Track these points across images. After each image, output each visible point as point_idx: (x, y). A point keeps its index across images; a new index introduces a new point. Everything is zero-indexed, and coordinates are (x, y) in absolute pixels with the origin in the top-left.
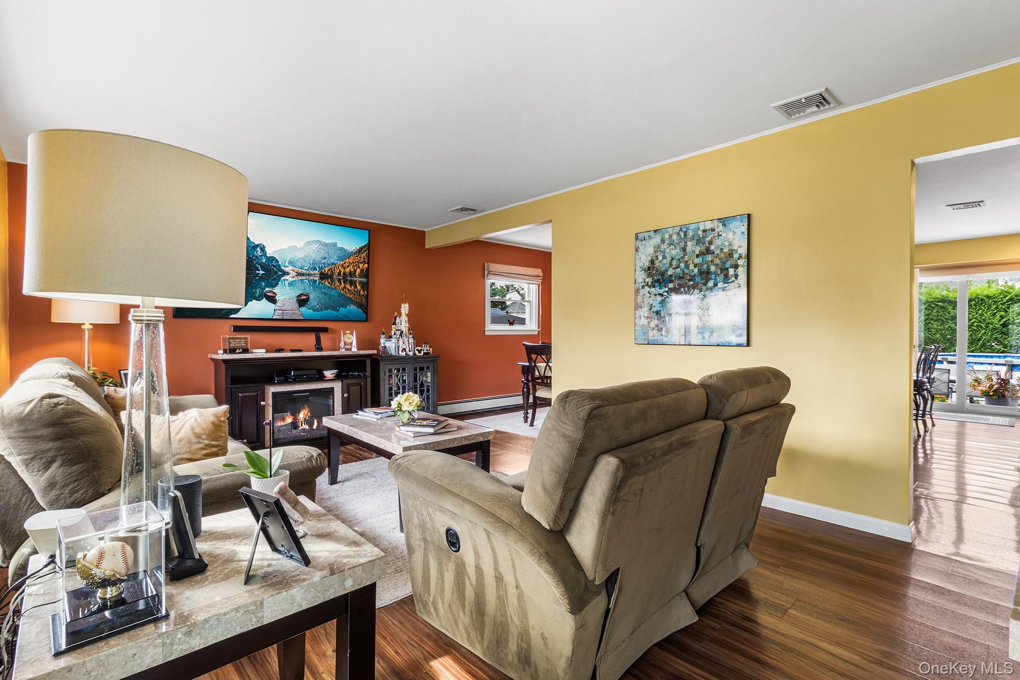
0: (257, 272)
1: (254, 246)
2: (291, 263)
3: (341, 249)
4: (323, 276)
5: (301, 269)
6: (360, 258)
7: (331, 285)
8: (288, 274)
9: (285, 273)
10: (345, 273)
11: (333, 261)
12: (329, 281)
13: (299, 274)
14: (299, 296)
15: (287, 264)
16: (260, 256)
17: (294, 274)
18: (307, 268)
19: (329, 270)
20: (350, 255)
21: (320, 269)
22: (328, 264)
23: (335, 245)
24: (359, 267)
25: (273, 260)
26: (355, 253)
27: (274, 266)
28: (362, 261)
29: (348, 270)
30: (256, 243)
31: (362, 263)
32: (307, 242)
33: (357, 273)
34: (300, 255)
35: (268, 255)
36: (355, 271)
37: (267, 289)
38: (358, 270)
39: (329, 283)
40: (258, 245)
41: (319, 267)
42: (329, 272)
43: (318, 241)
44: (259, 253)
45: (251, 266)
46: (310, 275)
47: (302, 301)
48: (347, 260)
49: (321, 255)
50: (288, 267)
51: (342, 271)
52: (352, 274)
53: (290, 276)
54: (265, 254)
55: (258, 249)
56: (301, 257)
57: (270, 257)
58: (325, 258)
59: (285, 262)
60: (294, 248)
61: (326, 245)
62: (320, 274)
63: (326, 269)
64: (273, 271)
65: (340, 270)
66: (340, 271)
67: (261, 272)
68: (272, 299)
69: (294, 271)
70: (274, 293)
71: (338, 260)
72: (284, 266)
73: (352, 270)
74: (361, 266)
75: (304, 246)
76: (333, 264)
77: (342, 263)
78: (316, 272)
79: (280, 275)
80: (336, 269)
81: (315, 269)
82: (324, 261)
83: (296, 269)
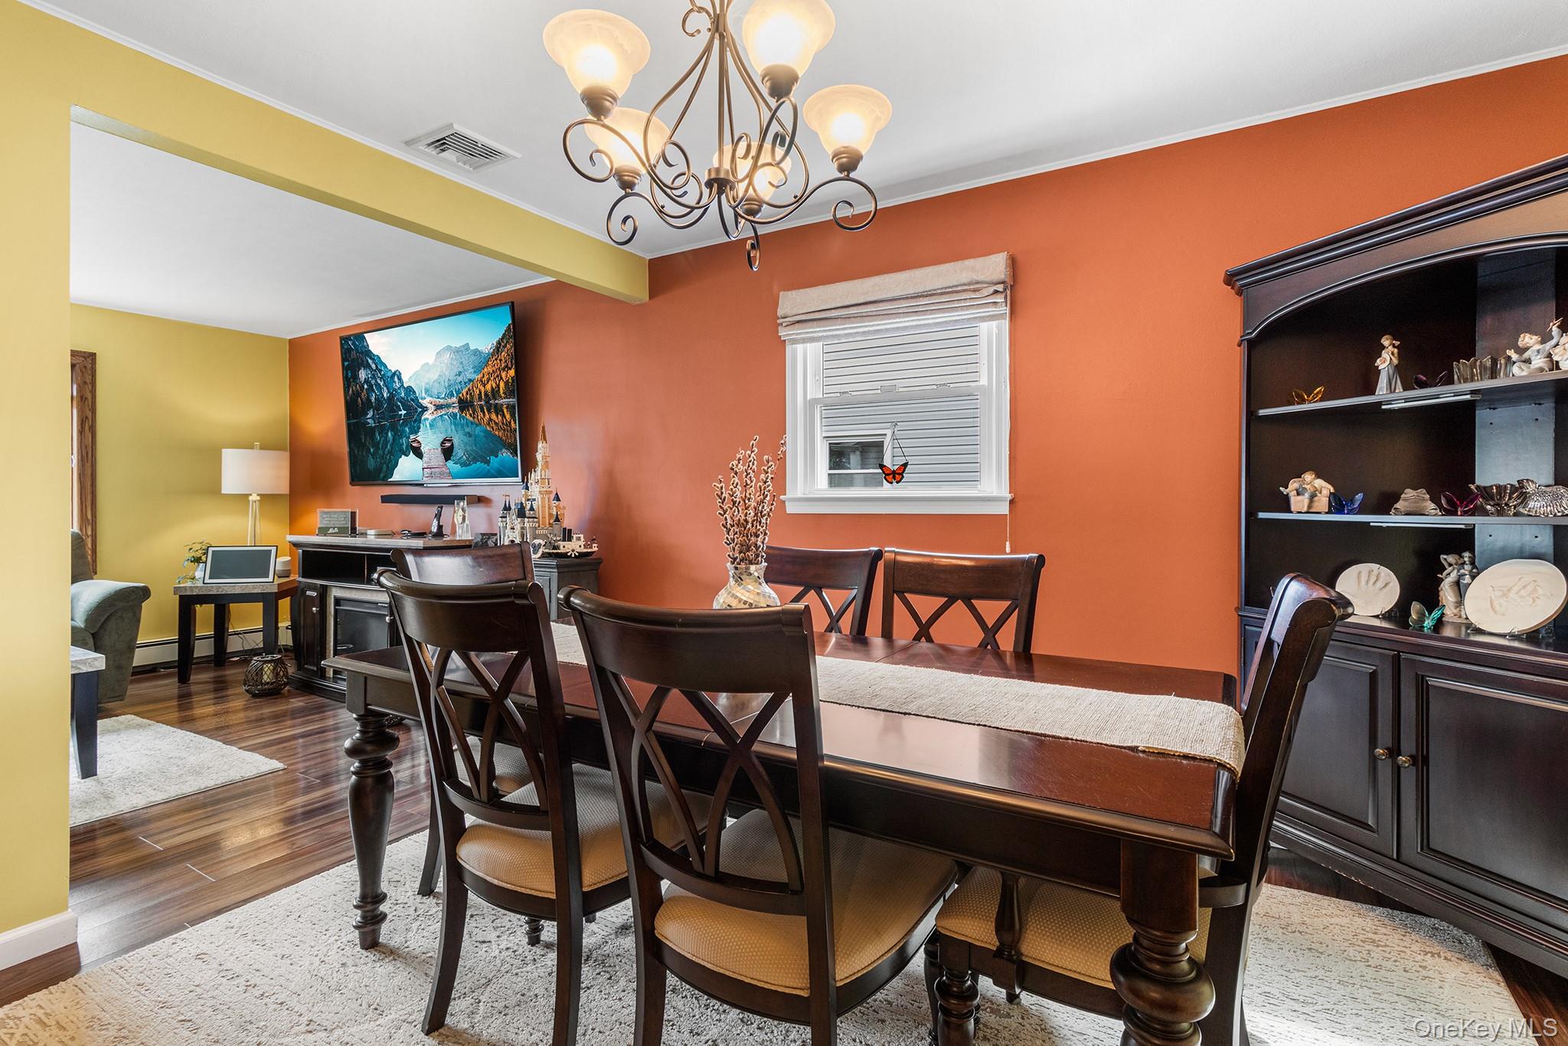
0: (400, 413)
1: (392, 376)
2: (426, 391)
3: (476, 352)
4: (464, 405)
5: (438, 398)
6: (501, 360)
7: (474, 418)
8: (427, 409)
9: (424, 409)
10: (486, 395)
11: (469, 376)
12: (471, 412)
13: (438, 407)
15: (424, 394)
16: (399, 388)
17: (433, 408)
18: (443, 396)
19: (467, 393)
20: (487, 360)
21: (458, 392)
22: (465, 383)
23: (468, 347)
24: (501, 378)
25: (410, 391)
26: (493, 355)
27: (412, 400)
28: (503, 365)
29: (488, 387)
30: (393, 371)
31: (504, 369)
32: (437, 354)
33: (501, 391)
34: (433, 376)
35: (405, 385)
36: (498, 386)
38: (502, 385)
39: (471, 415)
40: (394, 374)
41: (456, 391)
42: (468, 397)
43: (449, 348)
44: (397, 384)
46: (450, 406)
48: (486, 370)
49: (456, 371)
50: (425, 398)
51: (483, 390)
52: (495, 393)
53: (430, 412)
54: (403, 385)
55: (396, 378)
56: (435, 378)
57: (407, 388)
58: (460, 374)
59: (421, 392)
60: (426, 367)
61: (458, 352)
62: (459, 402)
63: (464, 392)
64: (413, 409)
65: (480, 390)
66: (480, 392)
67: (403, 412)
69: (431, 403)
71: (475, 372)
72: (422, 399)
73: (494, 386)
74: (504, 374)
75: (435, 360)
76: (470, 380)
77: (479, 376)
78: (455, 399)
79: (420, 412)
80: (475, 389)
81: (452, 395)
82: (460, 379)
83: (433, 400)
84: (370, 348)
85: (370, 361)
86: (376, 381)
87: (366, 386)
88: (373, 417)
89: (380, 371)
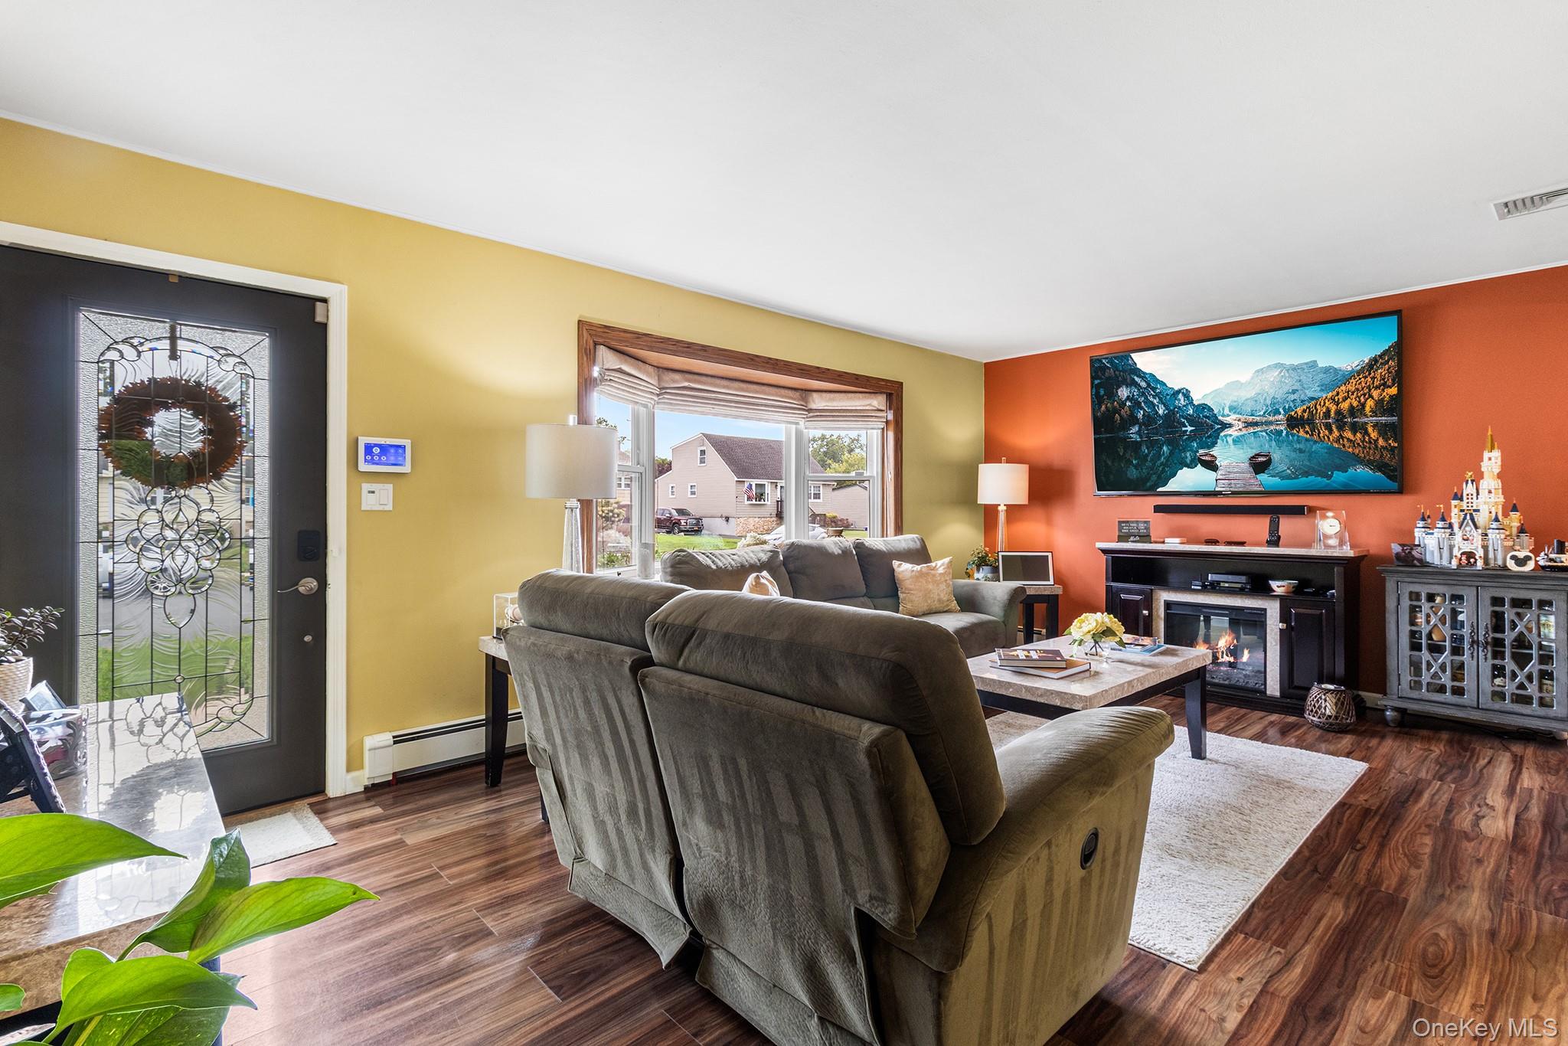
0: (1184, 429)
1: (1174, 394)
2: (1232, 409)
3: (1327, 370)
4: (1293, 422)
5: (1252, 415)
6: (1373, 378)
8: (1230, 426)
9: (1226, 426)
10: (1339, 412)
11: (1310, 394)
12: (1307, 429)
13: (1248, 424)
14: (1253, 457)
15: (1227, 411)
16: (1184, 406)
17: (1241, 425)
18: (1262, 413)
19: (1304, 411)
20: (1347, 378)
21: (1288, 410)
22: (1302, 401)
23: (1314, 364)
24: (1371, 396)
25: (1204, 408)
26: (1359, 373)
27: (1206, 417)
28: (1376, 383)
29: (1345, 406)
30: (1176, 389)
31: (1377, 388)
32: (1258, 371)
33: (1368, 409)
34: (1247, 394)
35: (1196, 403)
36: (1363, 405)
37: (1201, 451)
38: (1370, 403)
39: (1307, 433)
40: (1179, 391)
41: (1284, 409)
42: (1306, 415)
43: (1279, 365)
44: (1182, 402)
45: (1174, 421)
46: (1271, 423)
47: (1260, 465)
48: (1343, 388)
49: (1286, 389)
50: (1228, 416)
51: (1333, 408)
52: (1355, 411)
53: (1234, 428)
54: (1191, 403)
55: (1180, 396)
56: (1249, 396)
57: (1199, 405)
58: (1294, 392)
59: (1223, 409)
60: (1236, 385)
61: (1295, 369)
62: (1287, 420)
63: (1299, 410)
64: (1207, 425)
65: (1328, 408)
66: (1328, 411)
67: (1190, 428)
68: (1211, 465)
69: (1239, 420)
70: (1212, 456)
71: (1322, 390)
72: (1223, 416)
73: (1355, 404)
74: (1375, 394)
75: (1252, 378)
76: (1312, 399)
77: (1330, 394)
78: (1281, 417)
79: (1218, 429)
80: (1318, 407)
81: (1276, 412)
82: (1293, 397)
83: (1243, 418)
84: (1138, 366)
85: (1136, 379)
86: (1146, 398)
87: (1128, 403)
88: (1138, 433)
89: (1154, 389)
